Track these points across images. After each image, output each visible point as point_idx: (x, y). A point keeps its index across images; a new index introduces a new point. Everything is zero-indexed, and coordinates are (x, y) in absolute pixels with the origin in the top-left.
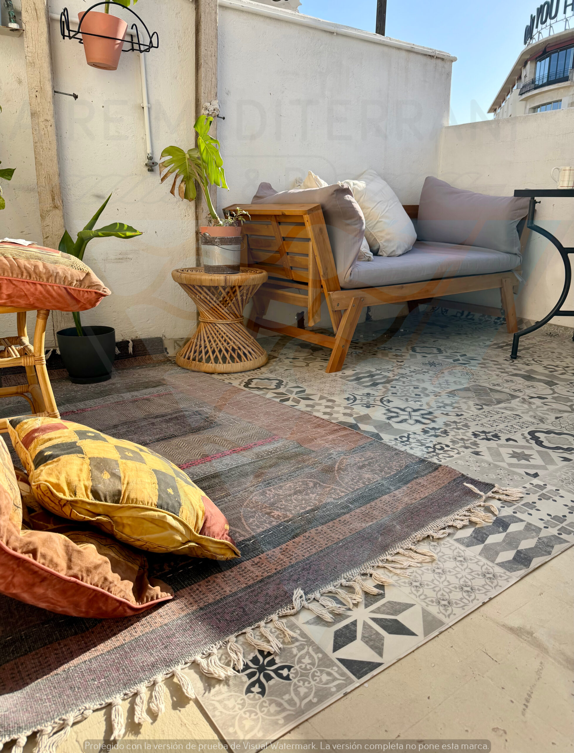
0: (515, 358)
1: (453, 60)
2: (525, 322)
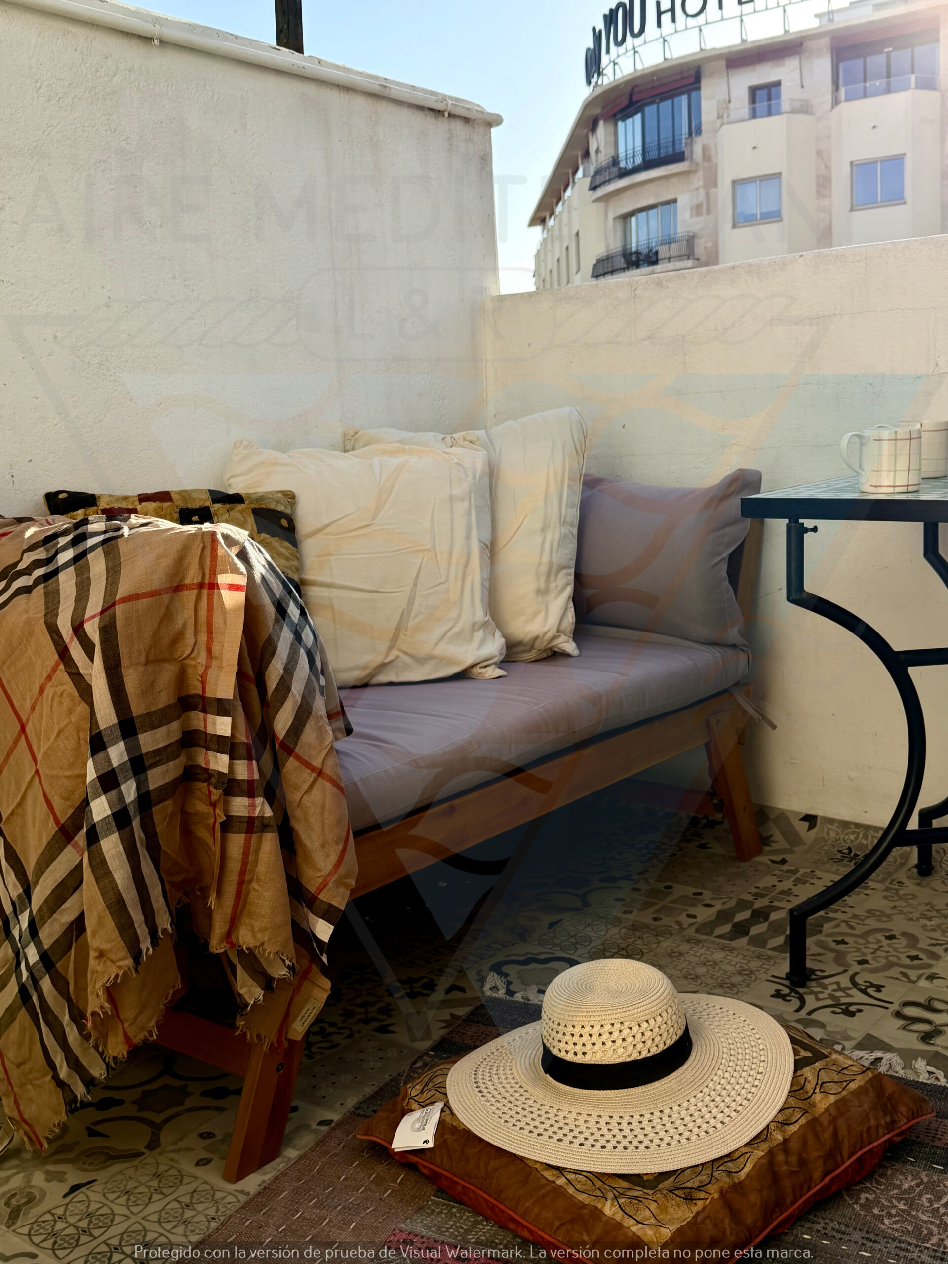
0: (803, 985)
1: (493, 121)
2: (772, 816)
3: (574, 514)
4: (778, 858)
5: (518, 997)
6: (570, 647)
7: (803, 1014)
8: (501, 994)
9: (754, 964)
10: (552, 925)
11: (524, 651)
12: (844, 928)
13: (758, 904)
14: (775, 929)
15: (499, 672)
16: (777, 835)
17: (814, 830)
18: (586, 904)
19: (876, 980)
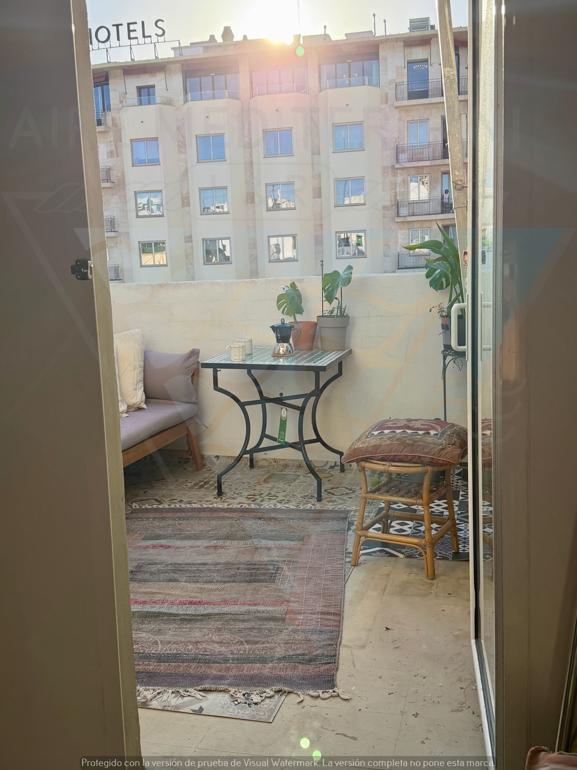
0: (222, 495)
2: (206, 457)
3: (142, 363)
4: (209, 469)
5: (143, 507)
6: (144, 406)
7: (222, 500)
8: (138, 507)
9: (208, 493)
10: (145, 492)
11: (130, 408)
12: (230, 483)
13: (205, 480)
14: (212, 485)
15: (127, 415)
16: (207, 463)
17: (219, 461)
18: (153, 486)
19: (240, 492)
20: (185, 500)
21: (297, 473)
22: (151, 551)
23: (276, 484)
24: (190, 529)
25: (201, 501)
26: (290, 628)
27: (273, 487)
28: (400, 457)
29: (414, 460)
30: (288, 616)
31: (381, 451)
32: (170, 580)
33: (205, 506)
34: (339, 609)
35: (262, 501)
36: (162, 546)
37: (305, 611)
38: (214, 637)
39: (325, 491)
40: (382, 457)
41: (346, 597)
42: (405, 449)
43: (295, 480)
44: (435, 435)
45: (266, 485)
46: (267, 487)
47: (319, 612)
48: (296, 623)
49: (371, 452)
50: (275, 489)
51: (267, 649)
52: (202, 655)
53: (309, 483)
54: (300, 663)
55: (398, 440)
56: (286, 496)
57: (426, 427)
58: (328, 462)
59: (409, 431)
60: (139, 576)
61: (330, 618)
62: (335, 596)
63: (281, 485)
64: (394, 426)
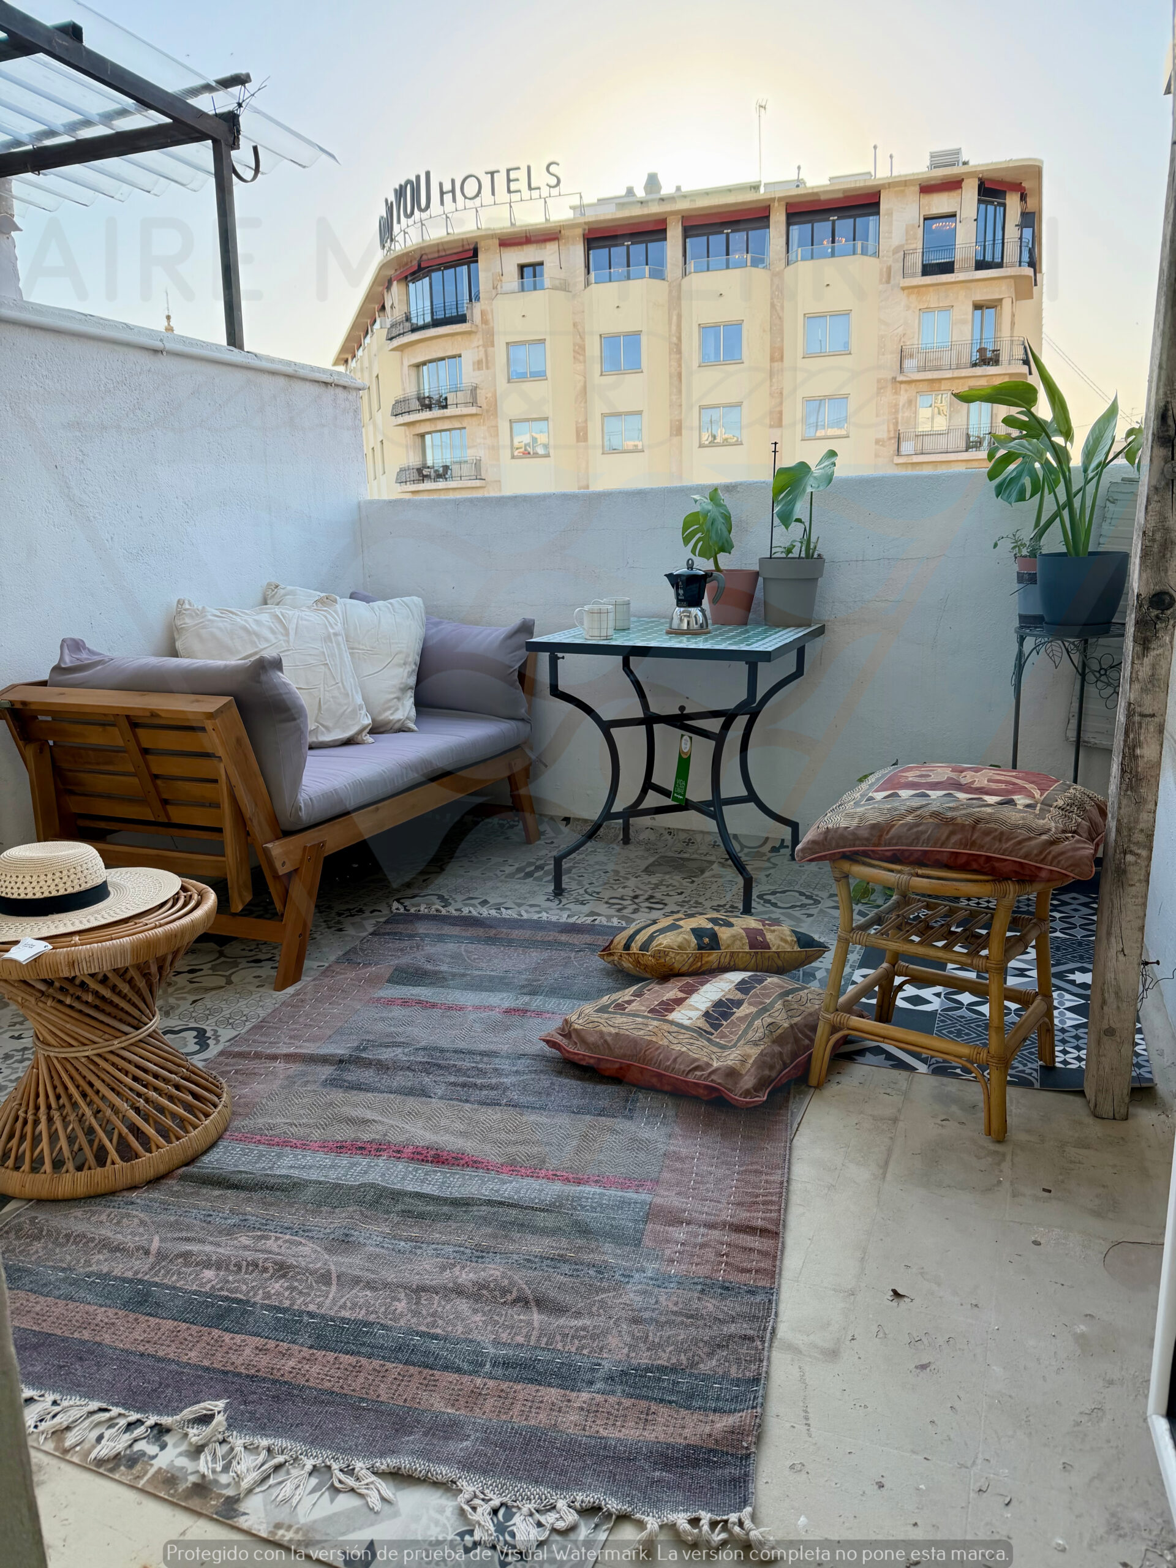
0: (561, 894)
2: (546, 820)
4: (548, 841)
5: (412, 911)
6: (414, 725)
7: (560, 906)
8: (402, 910)
10: (426, 880)
16: (547, 829)
17: (568, 827)
19: (597, 890)
20: (492, 901)
21: (708, 858)
22: (397, 1012)
23: (667, 877)
24: (484, 965)
25: (520, 905)
26: (651, 1267)
27: (661, 883)
28: (938, 857)
29: (975, 866)
30: (649, 1226)
31: (892, 838)
32: (410, 1092)
33: (525, 916)
34: (774, 1215)
35: (635, 911)
36: (419, 1002)
37: (694, 1214)
38: (464, 1276)
39: (760, 897)
40: (894, 855)
41: (794, 1177)
42: (955, 838)
43: (703, 872)
44: (1028, 806)
45: (646, 878)
46: (649, 883)
47: (724, 1224)
48: (668, 1252)
49: (867, 839)
50: (663, 888)
51: (584, 1337)
52: (422, 1335)
53: (729, 878)
54: (662, 1401)
55: (935, 814)
56: (681, 904)
57: (1003, 786)
58: (767, 839)
59: (962, 796)
60: (354, 1075)
61: (752, 1245)
62: (767, 1174)
63: (676, 879)
64: (923, 780)
